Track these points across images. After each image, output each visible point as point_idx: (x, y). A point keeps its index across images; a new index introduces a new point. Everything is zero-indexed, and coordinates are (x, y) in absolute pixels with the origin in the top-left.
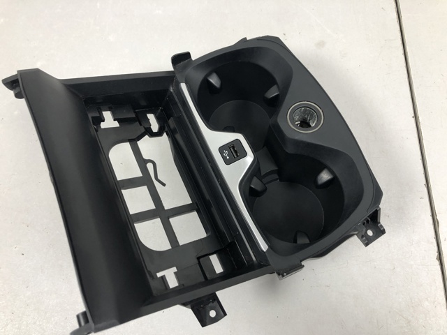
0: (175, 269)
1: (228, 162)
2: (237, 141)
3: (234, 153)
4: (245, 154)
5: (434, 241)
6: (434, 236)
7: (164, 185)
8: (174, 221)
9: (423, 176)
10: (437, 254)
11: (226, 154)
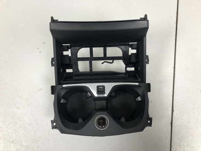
0: (70, 55)
1: (98, 87)
2: (104, 94)
3: (101, 90)
4: (98, 94)
7: (102, 63)
8: (88, 62)
11: (101, 87)
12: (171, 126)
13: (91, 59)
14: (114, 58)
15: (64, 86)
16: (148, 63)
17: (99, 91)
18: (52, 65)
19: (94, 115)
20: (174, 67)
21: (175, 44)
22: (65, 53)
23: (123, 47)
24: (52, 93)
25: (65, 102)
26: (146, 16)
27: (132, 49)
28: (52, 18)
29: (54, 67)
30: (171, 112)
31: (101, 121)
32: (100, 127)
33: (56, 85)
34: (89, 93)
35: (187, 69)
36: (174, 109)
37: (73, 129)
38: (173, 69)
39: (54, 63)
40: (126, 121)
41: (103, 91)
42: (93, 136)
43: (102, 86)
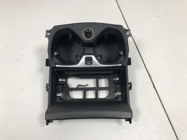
2: (86, 58)
3: (89, 61)
4: (92, 58)
5: (151, 82)
6: (151, 81)
7: (87, 85)
8: (100, 86)
9: (143, 64)
10: (153, 86)
11: (88, 63)
12: (155, 90)
13: (97, 89)
14: (77, 89)
15: (120, 65)
16: (47, 84)
17: (91, 60)
18: (130, 84)
19: (95, 40)
23: (69, 99)
24: (130, 59)
25: (120, 51)
26: (47, 124)
27: (60, 97)
28: (131, 123)
29: (129, 82)
31: (89, 36)
32: (90, 30)
33: (127, 66)
34: (99, 59)
37: (112, 28)
39: (129, 86)
40: (68, 35)
41: (87, 60)
42: (96, 23)
43: (87, 64)
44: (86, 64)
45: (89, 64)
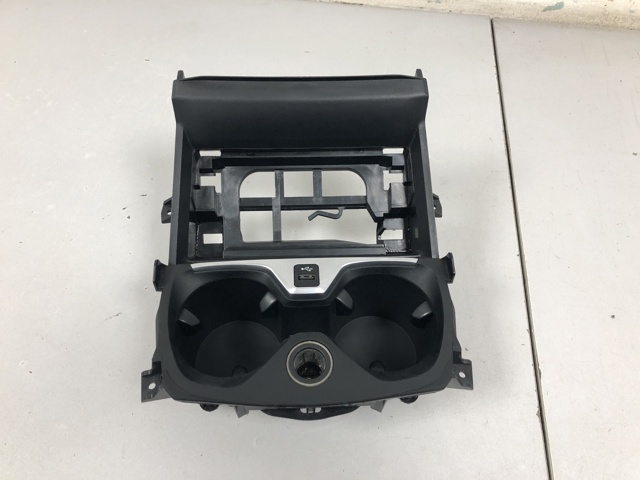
0: (219, 190)
1: (297, 267)
2: (315, 282)
4: (297, 284)
11: (307, 268)
12: (539, 424)
15: (194, 266)
17: (300, 280)
18: (165, 219)
20: (518, 253)
21: (511, 199)
22: (205, 181)
26: (419, 72)
27: (392, 169)
30: (533, 377)
33: (170, 263)
35: (558, 258)
36: (541, 367)
38: (518, 258)
39: (170, 214)
41: (313, 279)
43: (310, 266)
44: (315, 268)
45: (304, 266)
